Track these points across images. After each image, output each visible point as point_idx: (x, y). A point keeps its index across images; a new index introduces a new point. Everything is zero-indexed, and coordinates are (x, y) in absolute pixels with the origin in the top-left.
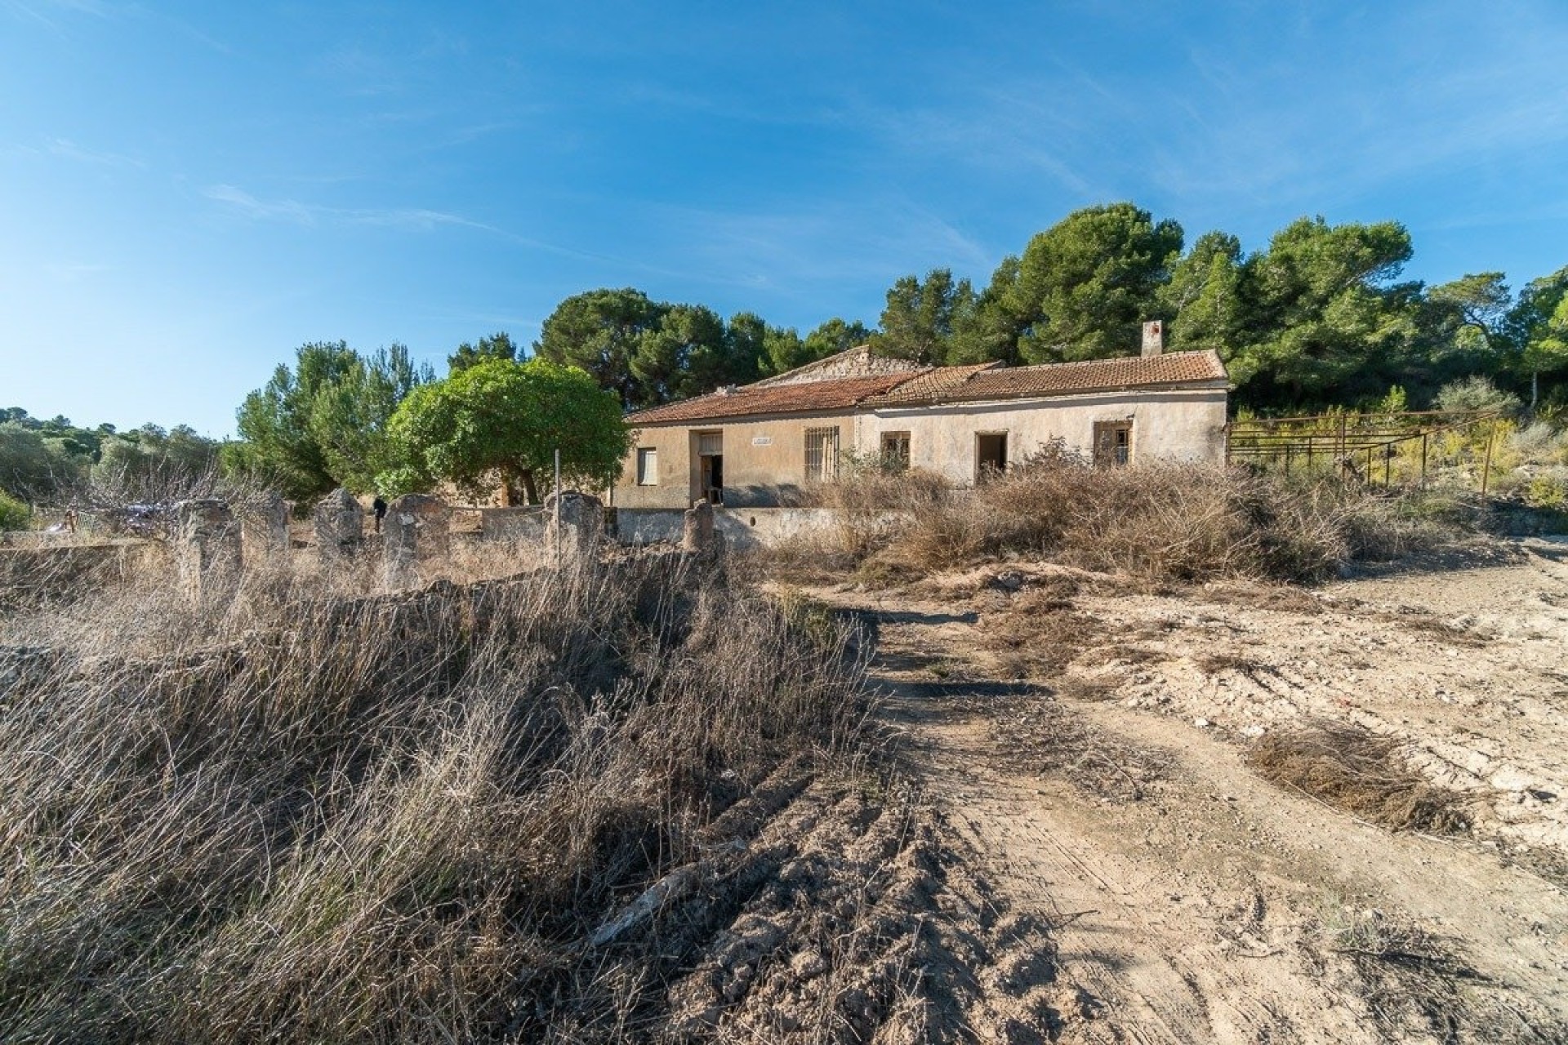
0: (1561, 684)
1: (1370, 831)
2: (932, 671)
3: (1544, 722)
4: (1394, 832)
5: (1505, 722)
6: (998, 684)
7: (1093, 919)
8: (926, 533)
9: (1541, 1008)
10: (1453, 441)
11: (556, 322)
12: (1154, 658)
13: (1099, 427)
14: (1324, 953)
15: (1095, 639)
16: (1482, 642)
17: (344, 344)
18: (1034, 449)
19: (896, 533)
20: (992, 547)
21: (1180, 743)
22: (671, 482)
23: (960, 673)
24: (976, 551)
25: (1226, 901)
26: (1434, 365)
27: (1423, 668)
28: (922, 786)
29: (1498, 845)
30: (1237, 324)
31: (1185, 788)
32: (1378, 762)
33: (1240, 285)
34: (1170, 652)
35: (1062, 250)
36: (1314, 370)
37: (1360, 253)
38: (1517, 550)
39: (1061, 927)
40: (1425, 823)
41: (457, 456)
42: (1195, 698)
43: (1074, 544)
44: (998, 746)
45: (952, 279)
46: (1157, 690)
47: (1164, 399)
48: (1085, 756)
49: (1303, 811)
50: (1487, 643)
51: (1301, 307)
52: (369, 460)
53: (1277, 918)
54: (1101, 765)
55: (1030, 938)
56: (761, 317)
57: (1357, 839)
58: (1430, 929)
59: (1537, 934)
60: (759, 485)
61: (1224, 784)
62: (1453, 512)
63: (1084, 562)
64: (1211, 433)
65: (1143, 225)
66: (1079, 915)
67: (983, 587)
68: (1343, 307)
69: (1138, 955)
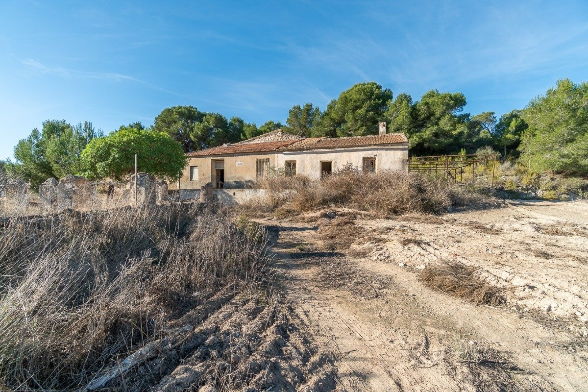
0: (527, 246)
1: (468, 306)
2: (298, 248)
3: (525, 259)
4: (477, 306)
5: (511, 260)
6: (324, 252)
7: (354, 354)
8: (301, 198)
9: (546, 383)
10: (481, 168)
11: (160, 118)
12: (384, 241)
13: (364, 159)
14: (455, 363)
15: (362, 235)
16: (497, 233)
17: (64, 121)
18: (341, 167)
19: (289, 198)
20: (325, 202)
21: (393, 273)
22: (204, 180)
23: (309, 249)
24: (319, 204)
25: (413, 341)
26: (474, 143)
27: (480, 242)
28: (286, 296)
29: (517, 309)
30: (411, 126)
31: (395, 291)
32: (469, 277)
33: (412, 112)
34: (389, 238)
35: (351, 98)
36: (437, 143)
37: (450, 103)
38: (504, 203)
39: (340, 359)
40: (489, 301)
41: (110, 167)
42: (399, 255)
43: (356, 201)
44: (321, 278)
45: (313, 107)
46: (385, 253)
47: (387, 149)
48: (356, 280)
49: (441, 299)
50: (500, 233)
51: (432, 121)
52: (72, 169)
53: (434, 348)
54: (362, 283)
55: (325, 366)
56: (242, 119)
57: (463, 310)
58: (496, 348)
59: (538, 347)
60: (238, 181)
61: (411, 289)
62: (483, 190)
63: (359, 208)
64: (403, 162)
65: (379, 90)
66: (349, 353)
67: (321, 217)
68: (445, 121)
69: (375, 371)
